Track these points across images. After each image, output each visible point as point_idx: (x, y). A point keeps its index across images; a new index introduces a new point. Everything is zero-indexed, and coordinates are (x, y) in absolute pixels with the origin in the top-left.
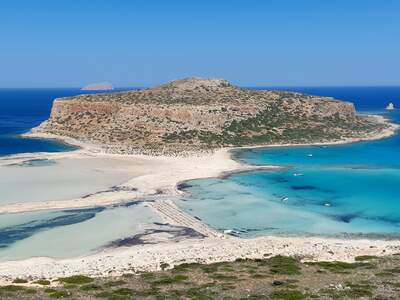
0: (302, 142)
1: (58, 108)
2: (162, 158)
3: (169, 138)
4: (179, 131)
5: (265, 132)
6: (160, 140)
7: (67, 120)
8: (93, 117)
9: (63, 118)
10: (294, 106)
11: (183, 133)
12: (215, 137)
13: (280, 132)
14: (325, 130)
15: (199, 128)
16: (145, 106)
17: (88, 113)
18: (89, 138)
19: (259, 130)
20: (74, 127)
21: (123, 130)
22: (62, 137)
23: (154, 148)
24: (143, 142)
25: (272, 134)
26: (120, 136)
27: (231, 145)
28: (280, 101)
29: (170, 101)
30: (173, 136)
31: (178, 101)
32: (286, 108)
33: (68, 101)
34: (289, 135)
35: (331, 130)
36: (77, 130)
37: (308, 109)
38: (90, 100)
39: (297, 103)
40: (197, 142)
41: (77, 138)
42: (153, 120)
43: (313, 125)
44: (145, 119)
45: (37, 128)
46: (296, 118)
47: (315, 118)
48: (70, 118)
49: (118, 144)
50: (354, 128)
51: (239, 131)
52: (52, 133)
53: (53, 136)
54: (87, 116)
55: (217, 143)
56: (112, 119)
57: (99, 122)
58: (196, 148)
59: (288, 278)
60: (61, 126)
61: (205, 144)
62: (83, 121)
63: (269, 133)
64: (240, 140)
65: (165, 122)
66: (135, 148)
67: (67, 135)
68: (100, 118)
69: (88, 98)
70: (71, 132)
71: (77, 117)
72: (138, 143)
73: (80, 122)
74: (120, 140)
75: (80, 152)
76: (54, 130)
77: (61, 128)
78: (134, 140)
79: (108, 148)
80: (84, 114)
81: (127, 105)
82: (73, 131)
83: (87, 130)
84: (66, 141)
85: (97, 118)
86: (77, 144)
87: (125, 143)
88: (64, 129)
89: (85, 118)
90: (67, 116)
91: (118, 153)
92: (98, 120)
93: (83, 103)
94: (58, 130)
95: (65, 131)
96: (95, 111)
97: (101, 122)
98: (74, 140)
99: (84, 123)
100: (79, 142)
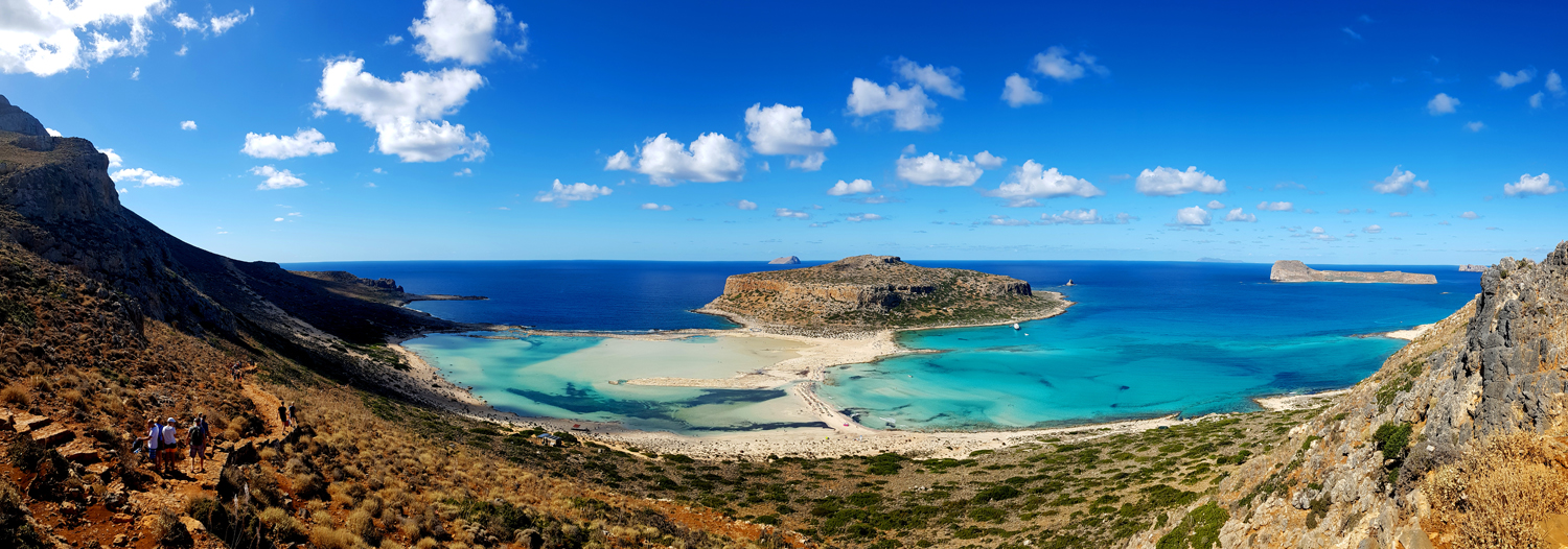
0: (971, 323)
1: (732, 284)
2: (821, 340)
3: (833, 318)
4: (842, 311)
5: (934, 312)
7: (737, 297)
8: (761, 294)
9: (734, 295)
10: (968, 285)
11: (846, 313)
12: (880, 317)
13: (950, 311)
14: (996, 309)
16: (811, 285)
17: (757, 291)
18: (753, 317)
19: (928, 311)
20: (742, 305)
21: (787, 309)
22: (730, 314)
23: (814, 329)
24: (804, 323)
25: (941, 314)
26: (781, 315)
27: (895, 326)
28: (954, 281)
29: (836, 280)
30: (836, 316)
31: (844, 280)
32: (959, 287)
33: (740, 280)
34: (960, 315)
35: (1003, 310)
36: (745, 308)
37: (982, 287)
38: (759, 279)
39: (972, 281)
40: (859, 322)
41: (744, 316)
42: (818, 300)
43: (985, 304)
44: (810, 298)
45: (710, 304)
46: (969, 297)
47: (988, 297)
48: (740, 295)
49: (780, 324)
50: (1027, 308)
51: (908, 311)
52: (722, 309)
53: (722, 313)
54: (756, 294)
55: (882, 324)
56: (778, 297)
57: (766, 300)
58: (857, 329)
59: (881, 478)
60: (731, 303)
61: (869, 325)
62: (752, 298)
63: (938, 313)
64: (907, 321)
65: (829, 303)
66: (795, 329)
67: (736, 312)
68: (768, 297)
69: (759, 276)
70: (739, 309)
71: (746, 295)
72: (799, 324)
73: (749, 299)
74: (783, 320)
75: (741, 330)
76: (724, 306)
77: (730, 305)
78: (796, 321)
79: (769, 327)
80: (753, 292)
81: (793, 284)
82: (742, 308)
83: (754, 308)
84: (733, 319)
85: (765, 296)
86: (743, 322)
87: (788, 323)
88: (732, 306)
89: (754, 296)
90: (737, 294)
91: (777, 333)
92: (766, 298)
93: (752, 281)
94: (727, 307)
95: (734, 308)
96: (764, 288)
97: (768, 299)
98: (741, 317)
99: (752, 301)
100: (744, 320)
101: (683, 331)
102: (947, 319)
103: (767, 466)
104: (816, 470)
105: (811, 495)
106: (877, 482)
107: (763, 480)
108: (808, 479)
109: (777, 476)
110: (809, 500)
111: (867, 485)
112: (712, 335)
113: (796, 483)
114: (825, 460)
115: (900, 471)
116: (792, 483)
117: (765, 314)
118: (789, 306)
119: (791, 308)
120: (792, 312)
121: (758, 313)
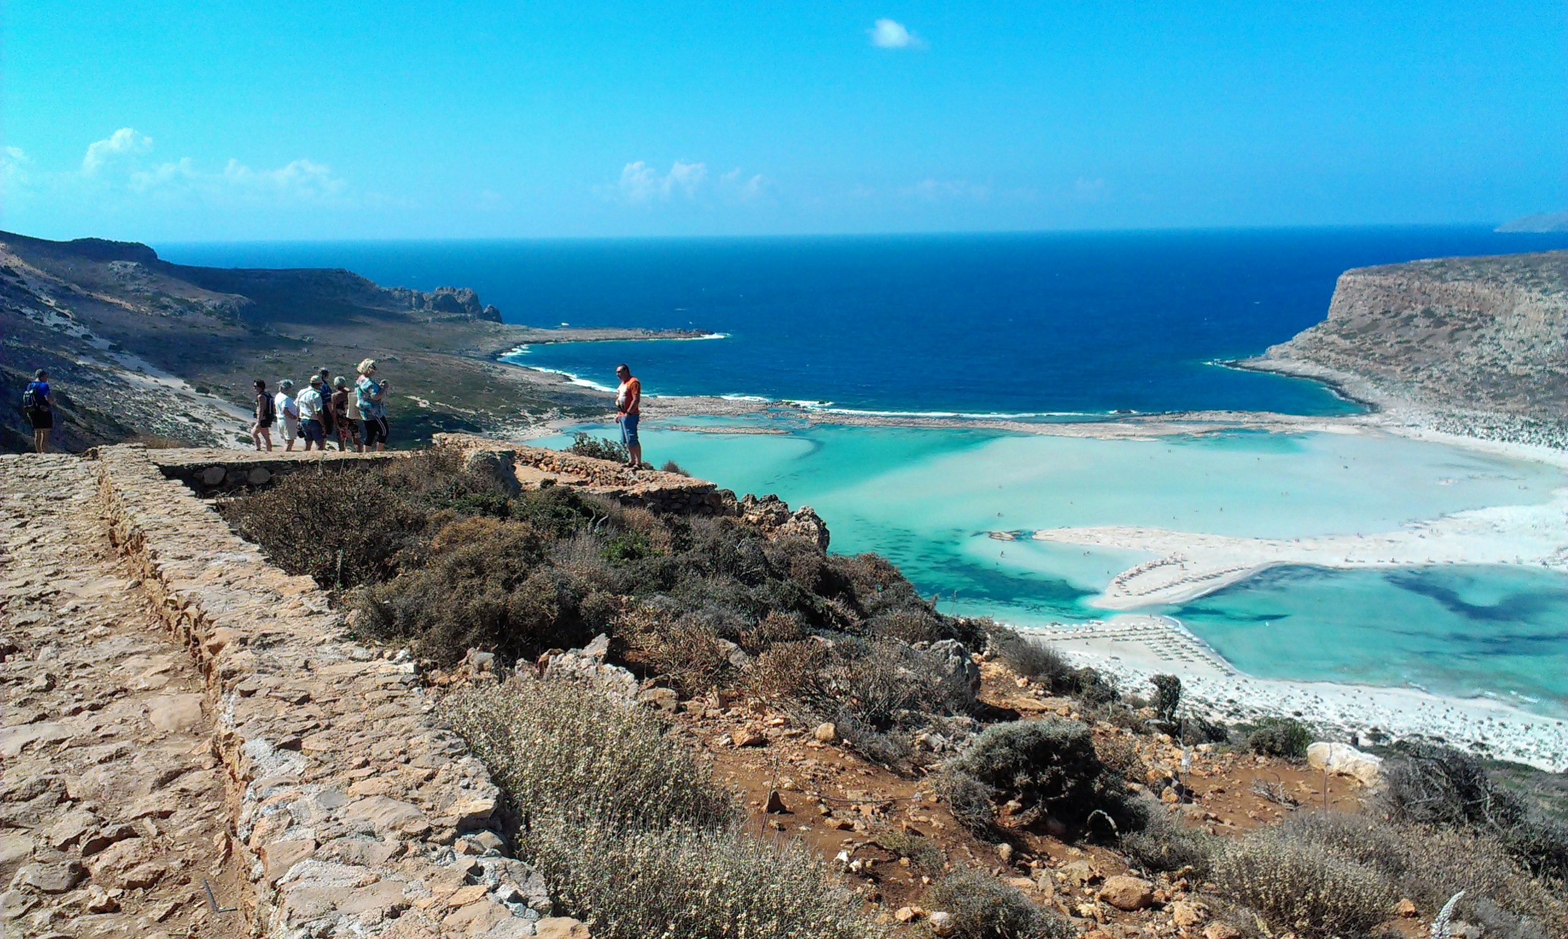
1: (1354, 291)
7: (1364, 330)
8: (1440, 322)
9: (1357, 324)
17: (1428, 313)
18: (1408, 384)
20: (1378, 352)
21: (1511, 368)
22: (1339, 376)
33: (1378, 280)
36: (1384, 359)
38: (1441, 278)
41: (1378, 380)
45: (1285, 347)
48: (1375, 323)
49: (1485, 409)
52: (1318, 361)
53: (1317, 370)
54: (1422, 322)
56: (1490, 332)
57: (1452, 341)
60: (1346, 344)
66: (1531, 425)
67: (1356, 370)
68: (1457, 330)
69: (1437, 271)
70: (1366, 362)
71: (1394, 324)
72: (1545, 411)
73: (1400, 336)
74: (1494, 397)
75: (1364, 419)
76: (1324, 353)
77: (1344, 351)
78: (1538, 402)
79: (1449, 416)
80: (1416, 316)
81: (1540, 296)
82: (1374, 360)
83: (1410, 359)
84: (1346, 387)
85: (1449, 328)
86: (1370, 399)
87: (1509, 406)
88: (1349, 355)
89: (1417, 327)
90: (1368, 320)
91: (1471, 432)
92: (1451, 334)
93: (1417, 284)
94: (1333, 355)
95: (1353, 359)
96: (1450, 306)
97: (1457, 340)
98: (1369, 385)
99: (1408, 342)
100: (1378, 392)
101: (1195, 416)
112: (1277, 429)
114: (1508, 765)
117: (1444, 379)
118: (1520, 359)
119: (1526, 364)
120: (1528, 376)
121: (1421, 375)
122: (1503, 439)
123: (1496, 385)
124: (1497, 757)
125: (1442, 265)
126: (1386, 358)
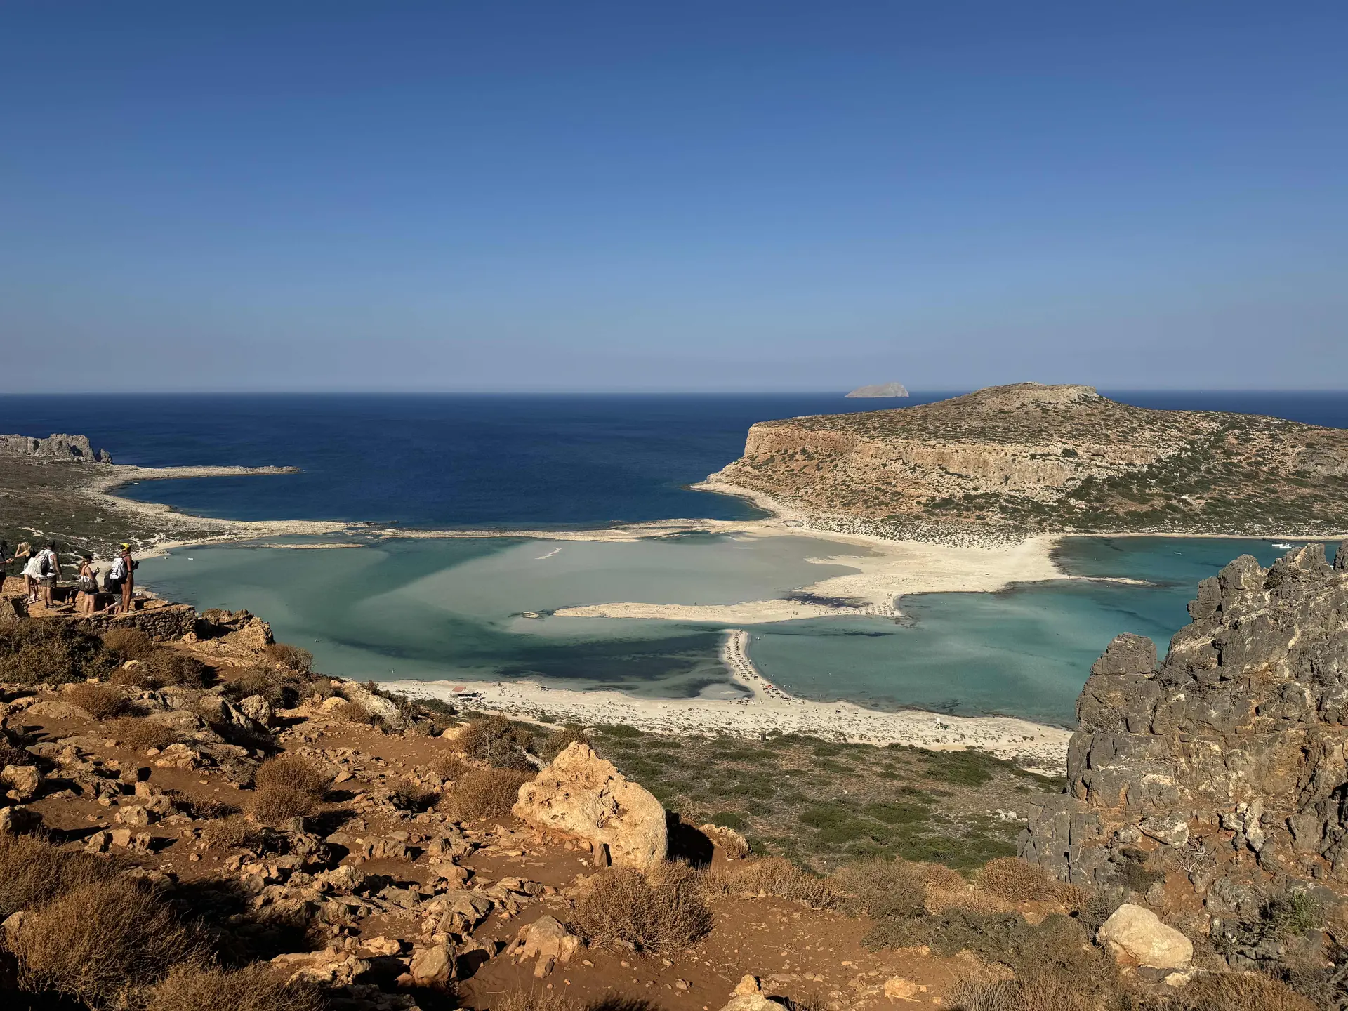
1: (759, 437)
2: (910, 544)
3: (940, 505)
4: (961, 494)
5: (1159, 503)
6: (917, 510)
7: (766, 463)
8: (811, 457)
9: (761, 459)
11: (968, 498)
12: (1038, 508)
13: (1197, 504)
15: (1005, 490)
17: (804, 451)
18: (794, 499)
19: (1143, 500)
20: (776, 476)
21: (854, 487)
22: (752, 494)
23: (901, 524)
24: (885, 512)
27: (1069, 528)
29: (954, 435)
30: (947, 503)
31: (971, 433)
33: (773, 430)
38: (811, 429)
40: (993, 516)
41: (775, 496)
45: (718, 475)
48: (772, 459)
49: (839, 513)
51: (1097, 500)
52: (739, 484)
53: (739, 490)
54: (799, 457)
55: (1039, 522)
56: (841, 464)
57: (819, 469)
58: (987, 530)
59: (944, 786)
60: (756, 472)
61: (1010, 522)
62: (793, 465)
63: (1169, 506)
64: (1094, 518)
65: (935, 475)
66: (865, 523)
67: (762, 489)
68: (821, 462)
69: (808, 424)
70: (768, 484)
71: (784, 458)
72: (874, 513)
73: (788, 467)
74: (844, 505)
75: (768, 522)
76: (743, 479)
77: (754, 477)
78: (868, 507)
79: (818, 518)
80: (797, 453)
81: (868, 440)
82: (773, 483)
83: (795, 482)
84: (756, 501)
85: (816, 461)
86: (771, 508)
87: (852, 511)
88: (758, 479)
89: (798, 460)
90: (768, 456)
91: (831, 529)
92: (818, 465)
93: (797, 432)
94: (748, 480)
95: (760, 482)
96: (817, 447)
97: (822, 468)
98: (770, 499)
99: (793, 470)
100: (775, 503)
101: (661, 523)
102: (1188, 518)
103: (759, 747)
104: (835, 759)
105: (811, 794)
106: (934, 792)
107: (742, 766)
108: (817, 771)
109: (766, 760)
110: (804, 800)
111: (912, 792)
113: (793, 773)
114: (856, 746)
115: (986, 783)
116: (787, 772)
117: (815, 494)
118: (857, 479)
119: (861, 484)
120: (864, 491)
121: (802, 492)
122: (850, 532)
123: (844, 497)
124: (850, 741)
125: (811, 420)
126: (780, 481)
